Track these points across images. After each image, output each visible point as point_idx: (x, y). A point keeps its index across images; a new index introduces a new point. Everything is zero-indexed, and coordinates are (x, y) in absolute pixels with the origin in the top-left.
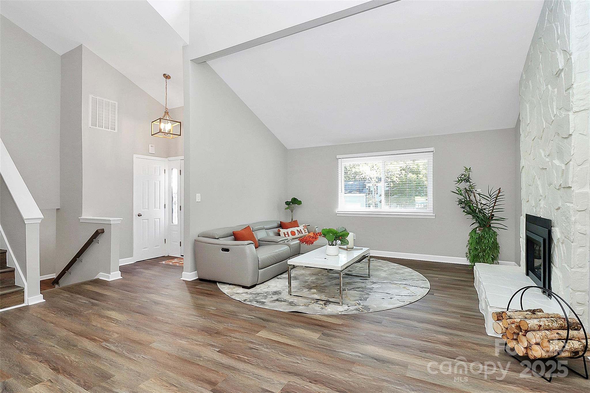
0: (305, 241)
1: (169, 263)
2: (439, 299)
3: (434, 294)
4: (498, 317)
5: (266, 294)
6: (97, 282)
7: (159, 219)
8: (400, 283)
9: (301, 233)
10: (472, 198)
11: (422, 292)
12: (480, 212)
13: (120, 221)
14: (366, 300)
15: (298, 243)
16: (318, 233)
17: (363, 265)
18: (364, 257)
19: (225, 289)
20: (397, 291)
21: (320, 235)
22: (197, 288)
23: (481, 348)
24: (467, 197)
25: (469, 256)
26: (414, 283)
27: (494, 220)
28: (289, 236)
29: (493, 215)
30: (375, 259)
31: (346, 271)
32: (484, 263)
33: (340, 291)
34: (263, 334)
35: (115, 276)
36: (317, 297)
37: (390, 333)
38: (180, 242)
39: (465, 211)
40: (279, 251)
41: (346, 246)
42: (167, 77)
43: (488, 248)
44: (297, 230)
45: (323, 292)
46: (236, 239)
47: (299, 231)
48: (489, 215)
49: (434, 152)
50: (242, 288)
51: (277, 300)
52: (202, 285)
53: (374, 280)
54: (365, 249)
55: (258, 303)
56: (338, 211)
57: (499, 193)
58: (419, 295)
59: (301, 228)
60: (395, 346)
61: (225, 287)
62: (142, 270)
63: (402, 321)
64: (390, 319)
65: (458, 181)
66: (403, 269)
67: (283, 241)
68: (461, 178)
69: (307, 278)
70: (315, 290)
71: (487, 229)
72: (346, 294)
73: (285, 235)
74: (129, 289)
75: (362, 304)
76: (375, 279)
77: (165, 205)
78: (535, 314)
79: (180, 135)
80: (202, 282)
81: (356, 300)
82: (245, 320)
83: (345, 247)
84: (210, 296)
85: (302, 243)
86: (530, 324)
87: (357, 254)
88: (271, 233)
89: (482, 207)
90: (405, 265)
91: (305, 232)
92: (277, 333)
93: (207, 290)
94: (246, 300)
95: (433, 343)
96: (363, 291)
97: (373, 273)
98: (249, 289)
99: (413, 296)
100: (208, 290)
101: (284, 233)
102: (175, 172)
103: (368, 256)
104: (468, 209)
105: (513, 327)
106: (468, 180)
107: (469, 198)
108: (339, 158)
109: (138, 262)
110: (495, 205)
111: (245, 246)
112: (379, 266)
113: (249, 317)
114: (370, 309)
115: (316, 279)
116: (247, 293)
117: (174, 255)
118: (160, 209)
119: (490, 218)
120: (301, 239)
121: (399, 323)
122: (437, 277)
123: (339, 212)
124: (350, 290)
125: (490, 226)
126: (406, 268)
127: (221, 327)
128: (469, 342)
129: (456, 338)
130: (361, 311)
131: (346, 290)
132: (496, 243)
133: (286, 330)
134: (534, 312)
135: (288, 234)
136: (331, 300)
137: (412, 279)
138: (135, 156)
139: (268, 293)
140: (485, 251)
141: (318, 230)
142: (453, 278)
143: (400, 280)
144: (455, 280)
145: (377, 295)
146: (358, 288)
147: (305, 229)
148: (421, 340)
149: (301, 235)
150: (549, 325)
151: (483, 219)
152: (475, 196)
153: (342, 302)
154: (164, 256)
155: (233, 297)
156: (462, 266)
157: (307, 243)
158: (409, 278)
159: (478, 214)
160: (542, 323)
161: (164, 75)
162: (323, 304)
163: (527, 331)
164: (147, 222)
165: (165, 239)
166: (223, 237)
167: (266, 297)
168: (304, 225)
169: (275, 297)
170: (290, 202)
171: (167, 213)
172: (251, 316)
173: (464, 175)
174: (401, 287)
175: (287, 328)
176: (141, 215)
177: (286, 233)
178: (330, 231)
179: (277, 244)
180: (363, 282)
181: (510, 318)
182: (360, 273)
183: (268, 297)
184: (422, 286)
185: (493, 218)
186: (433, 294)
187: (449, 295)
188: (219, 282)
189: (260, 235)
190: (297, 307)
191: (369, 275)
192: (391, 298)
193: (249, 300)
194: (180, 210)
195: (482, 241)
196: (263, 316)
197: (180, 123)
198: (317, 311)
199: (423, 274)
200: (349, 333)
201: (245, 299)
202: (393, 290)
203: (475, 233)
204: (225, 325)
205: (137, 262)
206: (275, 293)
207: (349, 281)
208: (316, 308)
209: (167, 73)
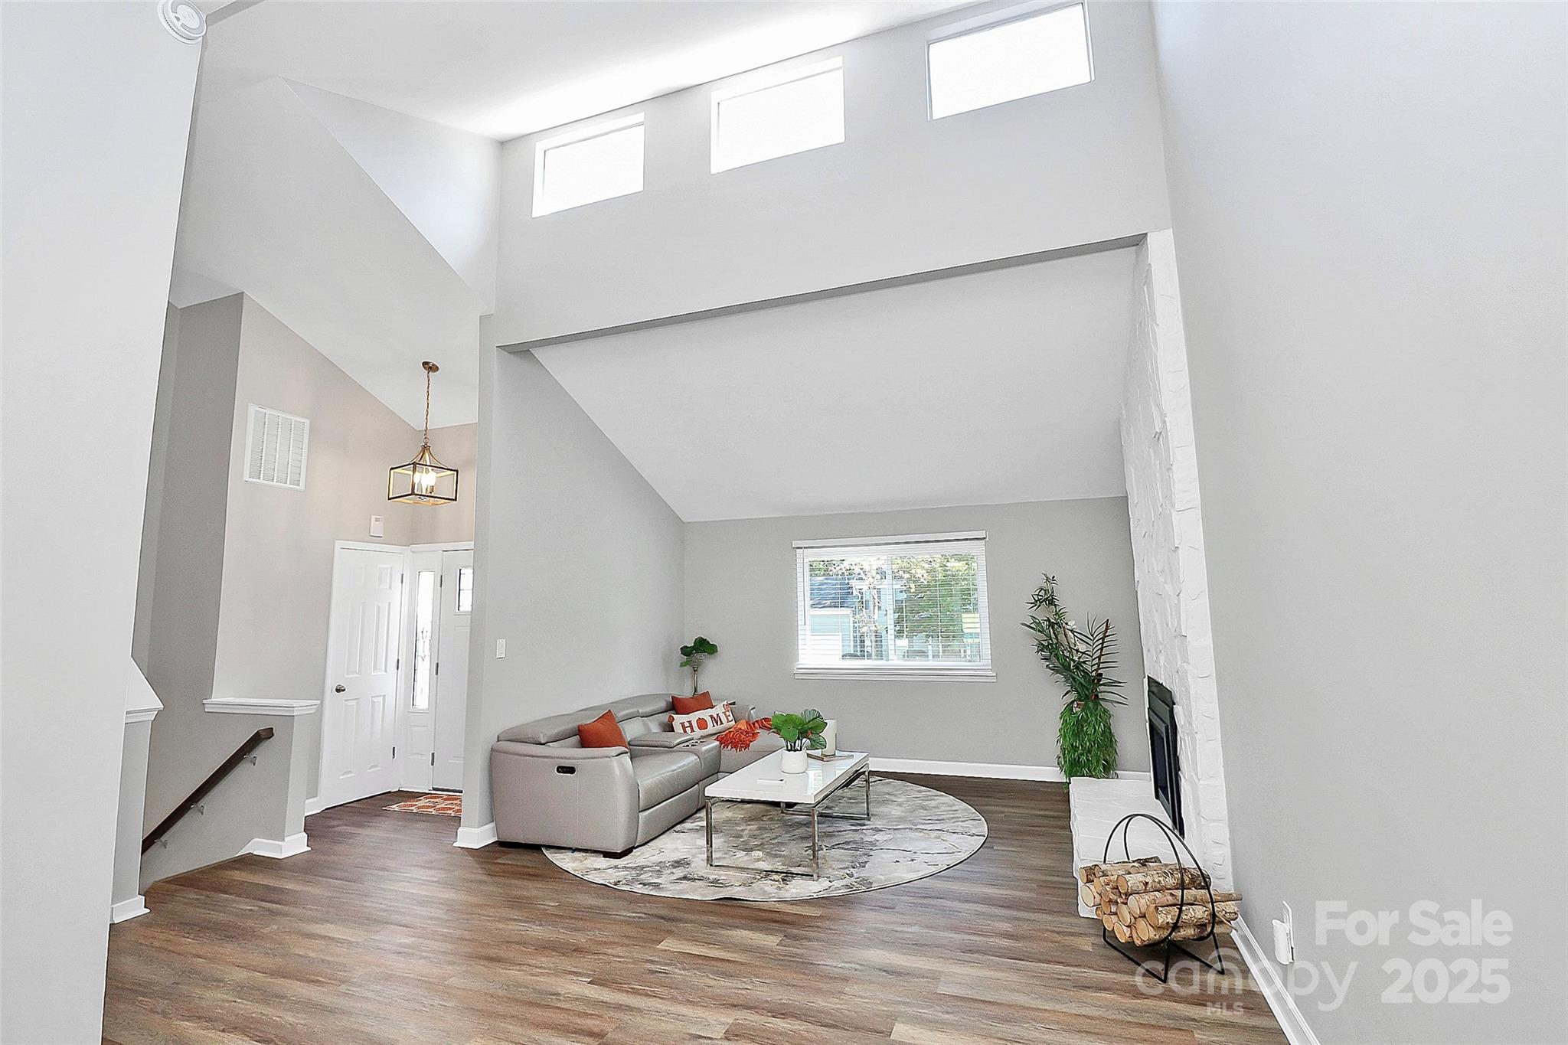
0: (731, 742)
1: (411, 808)
2: (1002, 855)
3: (995, 848)
4: (1087, 876)
5: (658, 868)
6: (249, 862)
7: (382, 698)
8: (929, 827)
9: (719, 723)
10: (1061, 637)
11: (971, 844)
12: (1077, 667)
13: (312, 709)
14: (864, 867)
15: (716, 746)
16: (757, 721)
17: (853, 793)
18: (857, 775)
19: (565, 861)
20: (923, 845)
21: (760, 727)
22: (500, 864)
23: (1066, 938)
24: (1053, 636)
25: (1063, 763)
26: (958, 826)
27: (1102, 685)
28: (692, 731)
29: (1101, 675)
30: (880, 778)
31: (820, 809)
32: (1090, 776)
33: (814, 851)
34: (669, 944)
35: (294, 844)
36: (765, 866)
37: (911, 925)
38: (433, 754)
39: (1051, 666)
40: (680, 768)
41: (820, 750)
42: (430, 368)
43: (1095, 744)
44: (711, 717)
45: (776, 856)
46: (584, 743)
47: (716, 717)
48: (1094, 674)
49: (987, 539)
50: (604, 857)
51: (685, 878)
52: (509, 856)
53: (880, 825)
54: (858, 756)
55: (647, 886)
56: (798, 669)
57: (1107, 629)
58: (966, 851)
59: (719, 710)
60: (917, 947)
61: (565, 857)
62: (349, 829)
63: (932, 901)
64: (911, 899)
65: (1035, 603)
66: (936, 798)
67: (685, 744)
68: (1040, 597)
69: (740, 829)
70: (761, 853)
71: (1091, 705)
72: (824, 858)
73: (684, 728)
74: (339, 874)
75: (856, 875)
76: (880, 823)
77: (398, 660)
78: (1146, 865)
79: (455, 500)
80: (505, 849)
81: (844, 868)
82: (628, 923)
83: (818, 753)
84: (536, 878)
85: (724, 747)
86: (1131, 882)
87: (842, 768)
88: (654, 726)
89: (1079, 658)
90: (940, 788)
91: (727, 719)
92: (697, 941)
93: (524, 867)
94: (619, 882)
95: (986, 936)
96: (856, 849)
97: (877, 810)
98: (620, 858)
99: (953, 853)
100: (528, 867)
101: (682, 724)
102: (428, 580)
103: (865, 772)
104: (1057, 664)
105: (1108, 889)
106: (1051, 601)
107: (1057, 638)
108: (798, 548)
109: (329, 811)
110: (1101, 655)
111: (613, 759)
112: (889, 794)
113: (634, 915)
114: (871, 883)
115: (759, 829)
116: (616, 867)
117: (417, 788)
118: (386, 671)
119: (1096, 681)
120: (722, 738)
121: (927, 906)
122: (1003, 813)
123: (800, 670)
124: (832, 847)
125: (1097, 696)
126: (942, 796)
127: (581, 939)
128: (1047, 930)
129: (1025, 926)
130: (854, 888)
131: (822, 849)
132: (1110, 733)
133: (714, 934)
134: (1144, 863)
135: (691, 726)
136: (794, 870)
137: (953, 818)
138: (339, 544)
139: (662, 865)
140: (1089, 752)
141: (755, 715)
142: (1034, 812)
143: (930, 822)
144: (1034, 815)
145: (884, 856)
146: (847, 843)
147: (727, 713)
148: (965, 933)
149: (719, 727)
150: (1159, 882)
151: (1083, 682)
152: (1066, 635)
153: (818, 873)
154: (390, 792)
155: (589, 878)
156: (1047, 784)
157: (735, 746)
158: (948, 816)
159: (1074, 672)
160: (1149, 879)
161: (425, 364)
162: (780, 880)
163: (1127, 895)
164: (355, 707)
165: (394, 748)
166: (556, 739)
167: (659, 873)
168: (725, 703)
169: (680, 872)
170: (693, 648)
171: (402, 684)
172: (638, 913)
173: (1045, 591)
174: (932, 836)
175: (716, 931)
176: (344, 690)
177: (687, 724)
178: (789, 720)
179: (671, 752)
180: (856, 831)
181: (1105, 875)
182: (850, 811)
183: (665, 872)
184: (974, 831)
185: (1101, 680)
186: (993, 848)
187: (1020, 846)
188: (548, 847)
189: (632, 730)
190: (729, 888)
191: (868, 815)
192: (912, 860)
193: (624, 882)
194: (437, 674)
195: (1083, 731)
196: (662, 912)
197: (455, 473)
198: (771, 894)
199: (976, 807)
200: (835, 930)
201: (616, 881)
202: (916, 843)
203: (1071, 714)
204: (588, 935)
205: (326, 809)
206: (678, 864)
207: (828, 829)
208: (766, 888)
209: (432, 361)
